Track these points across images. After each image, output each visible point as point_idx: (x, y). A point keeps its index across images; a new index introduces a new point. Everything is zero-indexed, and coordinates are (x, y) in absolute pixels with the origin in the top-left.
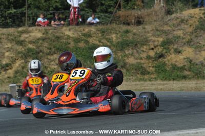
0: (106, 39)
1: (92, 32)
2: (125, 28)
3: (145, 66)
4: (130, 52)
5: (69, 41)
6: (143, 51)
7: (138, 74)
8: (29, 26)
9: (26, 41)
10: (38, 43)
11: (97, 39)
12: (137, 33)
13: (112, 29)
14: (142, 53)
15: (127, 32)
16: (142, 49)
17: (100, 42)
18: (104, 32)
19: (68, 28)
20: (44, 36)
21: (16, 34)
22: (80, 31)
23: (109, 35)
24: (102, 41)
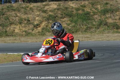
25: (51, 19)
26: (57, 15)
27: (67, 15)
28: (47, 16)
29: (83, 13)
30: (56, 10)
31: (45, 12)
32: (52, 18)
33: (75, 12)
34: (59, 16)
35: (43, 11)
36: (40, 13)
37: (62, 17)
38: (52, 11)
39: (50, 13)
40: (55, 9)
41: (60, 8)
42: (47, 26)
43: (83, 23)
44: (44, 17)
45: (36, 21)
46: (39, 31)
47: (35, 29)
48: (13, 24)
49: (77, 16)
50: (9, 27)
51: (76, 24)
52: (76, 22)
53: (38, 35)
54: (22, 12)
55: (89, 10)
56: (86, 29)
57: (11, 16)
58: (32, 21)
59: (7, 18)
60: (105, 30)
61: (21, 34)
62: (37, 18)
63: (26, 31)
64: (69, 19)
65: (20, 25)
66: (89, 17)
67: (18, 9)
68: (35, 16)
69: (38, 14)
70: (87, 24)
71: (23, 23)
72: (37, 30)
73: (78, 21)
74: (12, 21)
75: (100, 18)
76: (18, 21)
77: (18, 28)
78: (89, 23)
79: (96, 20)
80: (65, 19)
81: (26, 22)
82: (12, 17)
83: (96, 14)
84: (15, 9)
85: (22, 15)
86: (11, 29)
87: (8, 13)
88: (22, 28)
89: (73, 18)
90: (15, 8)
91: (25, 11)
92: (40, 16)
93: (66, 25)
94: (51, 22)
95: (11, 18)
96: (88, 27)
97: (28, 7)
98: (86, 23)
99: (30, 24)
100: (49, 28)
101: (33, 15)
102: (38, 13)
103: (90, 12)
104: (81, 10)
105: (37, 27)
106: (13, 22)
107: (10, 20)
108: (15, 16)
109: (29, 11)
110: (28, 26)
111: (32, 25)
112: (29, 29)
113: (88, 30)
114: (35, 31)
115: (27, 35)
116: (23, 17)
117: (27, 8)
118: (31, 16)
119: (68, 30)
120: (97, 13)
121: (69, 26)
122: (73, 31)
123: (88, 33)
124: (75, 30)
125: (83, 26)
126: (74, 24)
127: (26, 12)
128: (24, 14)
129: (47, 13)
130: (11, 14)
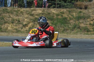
0: (71, 15)
1: (64, 12)
2: (79, 10)
3: (88, 28)
4: (82, 21)
5: (54, 15)
6: (88, 21)
7: (85, 31)
8: (36, 8)
9: (34, 14)
10: (40, 15)
11: (67, 15)
12: (85, 13)
13: (73, 11)
14: (87, 22)
15: (81, 12)
16: (87, 20)
17: (68, 16)
18: (70, 12)
19: (54, 9)
20: (43, 12)
21: (30, 11)
22: (59, 11)
23: (72, 13)
24: (69, 16)
25: (37, 21)
27: (49, 18)
28: (34, 18)
30: (41, 15)
31: (32, 15)
33: (55, 16)
35: (31, 14)
36: (28, 16)
38: (38, 15)
39: (36, 17)
40: (40, 14)
41: (44, 13)
42: (33, 26)
43: (61, 26)
44: (31, 19)
45: (25, 22)
46: (26, 30)
47: (24, 28)
48: (7, 23)
49: (57, 20)
50: (3, 25)
51: (56, 26)
53: (26, 32)
54: (15, 14)
55: (67, 16)
56: (63, 31)
58: (22, 22)
59: (3, 18)
60: (78, 32)
61: (12, 31)
62: (26, 20)
63: (17, 29)
64: (50, 22)
65: (12, 24)
66: (66, 21)
67: (11, 11)
68: (24, 18)
69: (26, 17)
70: (64, 27)
71: (14, 22)
72: (25, 28)
73: (57, 24)
74: (6, 20)
75: (74, 23)
76: (11, 21)
77: (11, 26)
78: (66, 26)
79: (72, 24)
81: (17, 22)
82: (7, 17)
83: (72, 20)
85: (14, 16)
86: (5, 26)
87: (4, 14)
88: (13, 27)
89: (53, 21)
90: (9, 11)
92: (28, 18)
94: (36, 23)
96: (65, 29)
97: (19, 11)
98: (64, 25)
99: (20, 23)
101: (23, 17)
102: (27, 16)
103: (67, 18)
104: (60, 16)
105: (26, 26)
106: (7, 22)
108: (9, 17)
109: (20, 14)
110: (18, 25)
111: (22, 25)
112: (19, 28)
113: (65, 31)
114: (24, 29)
115: (17, 32)
116: (15, 18)
117: (18, 12)
118: (21, 18)
120: (73, 18)
123: (64, 33)
125: (61, 28)
126: (54, 26)
127: (17, 14)
128: (16, 16)
129: (33, 16)
130: (6, 15)
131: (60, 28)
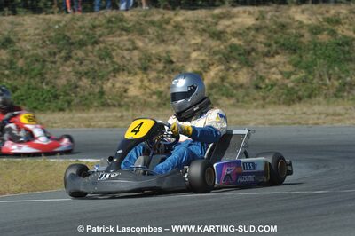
25: (237, 57)
26: (253, 44)
27: (284, 45)
28: (225, 47)
29: (332, 40)
30: (253, 32)
31: (218, 36)
32: (239, 55)
33: (307, 37)
34: (261, 48)
35: (214, 33)
36: (204, 40)
37: (269, 52)
38: (241, 34)
39: (235, 41)
40: (249, 29)
41: (263, 25)
42: (223, 79)
43: (331, 72)
44: (215, 53)
45: (192, 64)
48: (124, 70)
49: (313, 49)
50: (111, 81)
51: (310, 73)
52: (308, 68)
54: (152, 36)
55: (351, 34)
56: (339, 90)
57: (118, 47)
58: (181, 65)
59: (106, 55)
61: (145, 102)
62: (194, 55)
63: (161, 93)
64: (288, 59)
65: (145, 75)
68: (189, 50)
69: (197, 44)
70: (343, 75)
71: (151, 67)
73: (316, 65)
74: (119, 61)
76: (137, 62)
77: (139, 84)
78: (347, 71)
80: (277, 57)
81: (160, 66)
82: (122, 49)
84: (129, 28)
85: (150, 45)
86: (118, 85)
87: (111, 39)
88: (148, 84)
89: (301, 57)
90: (131, 24)
91: (160, 32)
92: (203, 49)
93: (279, 77)
94: (234, 66)
95: (117, 55)
96: (345, 84)
97: (168, 22)
98: (340, 69)
99: (173, 70)
100: (228, 85)
101: (182, 44)
102: (198, 40)
104: (326, 33)
106: (124, 66)
107: (115, 60)
108: (131, 47)
109: (172, 32)
110: (166, 78)
113: (344, 91)
115: (165, 104)
116: (154, 52)
117: (164, 26)
118: (177, 47)
119: (285, 91)
121: (288, 78)
122: (300, 93)
123: (343, 100)
124: (305, 91)
125: (330, 79)
126: (302, 74)
127: (161, 35)
128: (157, 41)
129: (223, 39)
130: (119, 42)
131: (328, 80)
